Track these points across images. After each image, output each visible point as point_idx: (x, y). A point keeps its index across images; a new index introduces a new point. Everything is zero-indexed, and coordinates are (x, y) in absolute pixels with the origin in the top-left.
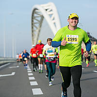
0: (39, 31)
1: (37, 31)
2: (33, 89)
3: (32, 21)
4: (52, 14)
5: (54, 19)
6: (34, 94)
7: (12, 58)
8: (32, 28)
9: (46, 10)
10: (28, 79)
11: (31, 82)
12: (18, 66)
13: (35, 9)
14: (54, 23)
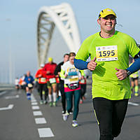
0: (49, 45)
1: (46, 44)
2: (39, 130)
3: (39, 30)
4: (66, 21)
5: (69, 28)
6: (41, 136)
7: (8, 83)
8: (39, 40)
9: (59, 14)
10: (33, 114)
11: (36, 119)
12: (17, 96)
13: (43, 13)
14: (71, 34)
